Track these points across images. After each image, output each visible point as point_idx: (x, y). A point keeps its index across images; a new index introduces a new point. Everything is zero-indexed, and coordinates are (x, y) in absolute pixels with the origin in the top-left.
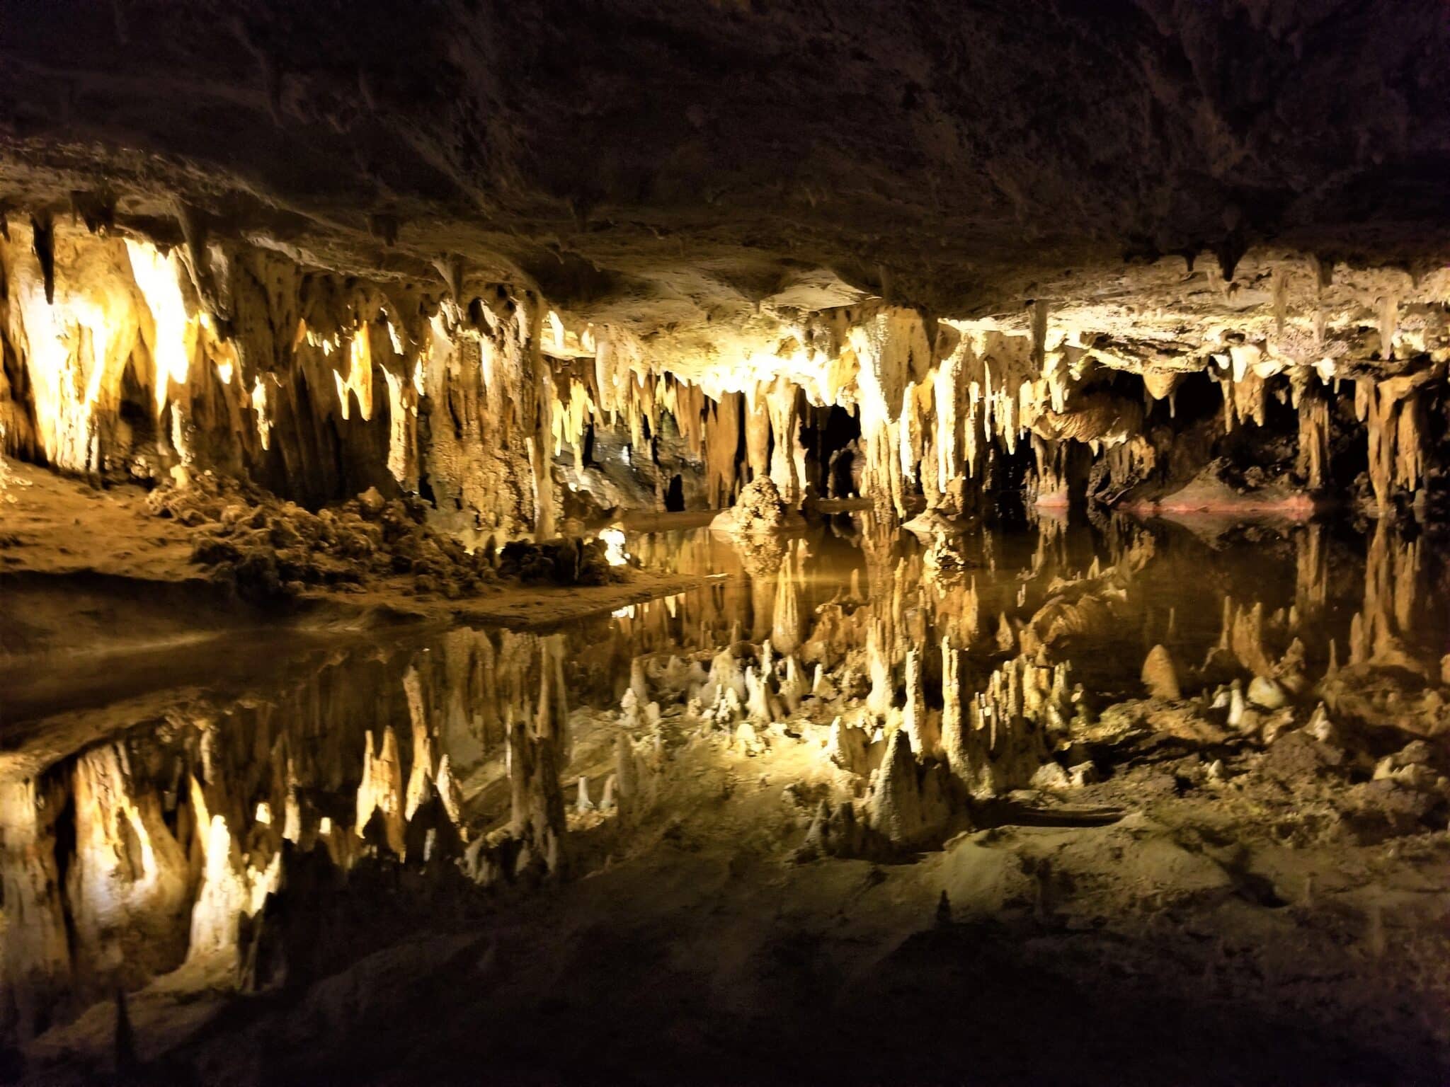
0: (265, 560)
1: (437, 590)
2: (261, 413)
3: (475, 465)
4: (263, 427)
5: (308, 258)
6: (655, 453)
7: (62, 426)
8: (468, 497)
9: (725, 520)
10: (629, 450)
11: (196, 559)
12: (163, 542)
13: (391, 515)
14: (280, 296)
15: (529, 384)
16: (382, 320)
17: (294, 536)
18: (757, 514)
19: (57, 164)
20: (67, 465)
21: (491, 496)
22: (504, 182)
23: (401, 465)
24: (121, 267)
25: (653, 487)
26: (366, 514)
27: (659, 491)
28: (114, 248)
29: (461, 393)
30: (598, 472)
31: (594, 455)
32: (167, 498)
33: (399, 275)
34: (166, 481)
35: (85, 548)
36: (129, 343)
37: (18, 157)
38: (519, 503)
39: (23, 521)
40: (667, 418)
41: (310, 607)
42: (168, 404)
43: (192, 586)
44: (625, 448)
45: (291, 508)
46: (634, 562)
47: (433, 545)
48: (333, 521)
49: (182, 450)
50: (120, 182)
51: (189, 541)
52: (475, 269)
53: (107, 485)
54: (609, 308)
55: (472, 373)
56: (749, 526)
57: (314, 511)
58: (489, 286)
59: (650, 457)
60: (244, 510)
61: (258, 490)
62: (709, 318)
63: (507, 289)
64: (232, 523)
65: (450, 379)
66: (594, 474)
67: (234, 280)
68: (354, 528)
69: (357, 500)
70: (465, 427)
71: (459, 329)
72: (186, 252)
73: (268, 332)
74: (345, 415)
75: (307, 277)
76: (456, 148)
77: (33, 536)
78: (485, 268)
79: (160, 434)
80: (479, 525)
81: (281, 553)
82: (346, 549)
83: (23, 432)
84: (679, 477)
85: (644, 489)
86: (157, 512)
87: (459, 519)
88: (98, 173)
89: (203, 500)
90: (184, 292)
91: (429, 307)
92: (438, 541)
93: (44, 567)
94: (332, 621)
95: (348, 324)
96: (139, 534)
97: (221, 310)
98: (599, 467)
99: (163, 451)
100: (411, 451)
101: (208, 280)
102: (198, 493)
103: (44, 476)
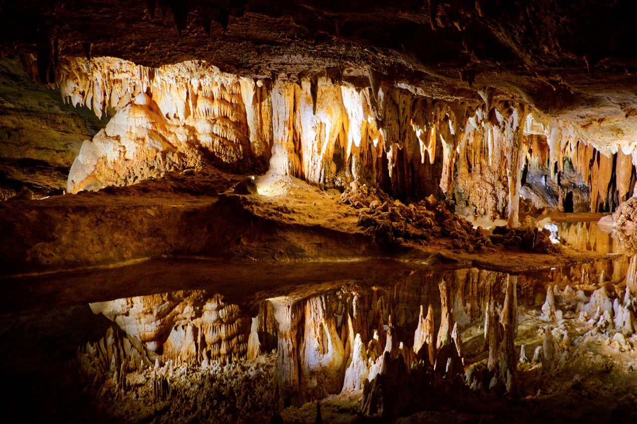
0: (388, 227)
1: (463, 248)
2: (390, 161)
3: (476, 185)
4: (390, 167)
5: (420, 92)
6: (559, 180)
7: (311, 164)
8: (472, 200)
9: (608, 220)
10: (546, 178)
11: (360, 224)
12: (346, 215)
13: (439, 208)
14: (404, 109)
15: (516, 149)
16: (446, 119)
17: (400, 216)
18: (629, 219)
19: (324, 56)
20: (312, 180)
21: (483, 200)
22: (546, 49)
23: (446, 185)
24: (339, 99)
25: (557, 197)
26: (429, 206)
27: (560, 199)
28: (336, 90)
29: (473, 151)
30: (529, 188)
31: (527, 180)
32: (349, 196)
33: (459, 98)
34: (348, 188)
35: (318, 215)
36: (339, 129)
37: (311, 54)
38: (496, 204)
39: (295, 203)
40: (567, 162)
41: (407, 250)
42: (351, 155)
43: (357, 235)
44: (544, 177)
45: (397, 203)
46: (564, 242)
47: (458, 224)
48: (414, 209)
49: (355, 175)
50: (348, 62)
51: (357, 215)
52: (497, 94)
53: (326, 189)
54: (570, 111)
55: (479, 142)
56: (623, 224)
57: (407, 205)
58: (500, 102)
59: (556, 182)
60: (379, 203)
61: (384, 194)
62: (627, 116)
63: (510, 103)
64: (373, 208)
65: (468, 144)
66: (527, 189)
67: (386, 103)
68: (423, 213)
69: (425, 200)
70: (473, 167)
71: (483, 123)
72: (366, 91)
73: (397, 125)
74: (423, 161)
75: (415, 100)
76: (520, 33)
77: (299, 209)
78: (502, 93)
79: (347, 168)
80: (476, 214)
81: (394, 224)
82: (421, 225)
83: (297, 166)
84: (571, 193)
85: (552, 198)
86: (344, 201)
87: (467, 210)
88: (340, 59)
89: (362, 197)
90: (364, 108)
91: (470, 113)
92: (460, 222)
93: (302, 223)
94: (415, 258)
95: (431, 121)
96: (337, 211)
97: (379, 116)
98: (530, 186)
99: (348, 175)
100: (451, 178)
101: (374, 103)
102: (360, 194)
103: (303, 183)
